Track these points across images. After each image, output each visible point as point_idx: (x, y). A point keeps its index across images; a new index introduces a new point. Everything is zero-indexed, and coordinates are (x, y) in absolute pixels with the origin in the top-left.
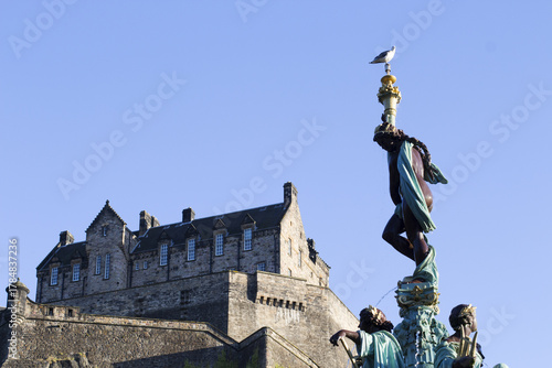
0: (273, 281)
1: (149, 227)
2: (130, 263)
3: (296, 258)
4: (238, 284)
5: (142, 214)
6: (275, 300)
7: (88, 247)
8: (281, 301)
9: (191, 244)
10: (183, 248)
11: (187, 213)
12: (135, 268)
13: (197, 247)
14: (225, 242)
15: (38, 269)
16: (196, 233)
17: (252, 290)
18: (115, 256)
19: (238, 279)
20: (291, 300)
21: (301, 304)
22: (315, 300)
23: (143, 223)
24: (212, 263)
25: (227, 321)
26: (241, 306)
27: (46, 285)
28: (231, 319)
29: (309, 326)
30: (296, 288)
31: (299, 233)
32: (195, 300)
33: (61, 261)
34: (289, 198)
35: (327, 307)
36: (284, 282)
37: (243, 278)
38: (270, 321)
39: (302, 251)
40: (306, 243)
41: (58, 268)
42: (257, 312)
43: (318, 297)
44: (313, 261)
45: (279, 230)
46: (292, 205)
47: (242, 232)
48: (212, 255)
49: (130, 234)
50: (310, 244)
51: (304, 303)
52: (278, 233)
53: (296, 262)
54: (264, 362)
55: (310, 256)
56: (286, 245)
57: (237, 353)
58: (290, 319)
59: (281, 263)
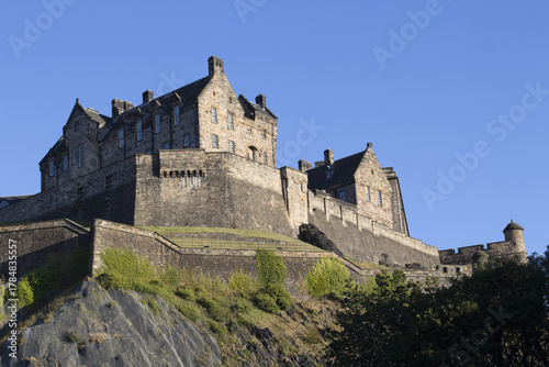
0: (174, 157)
1: (121, 111)
2: (100, 150)
3: (223, 123)
4: (144, 165)
5: (113, 102)
6: (177, 172)
7: (67, 142)
8: (183, 172)
9: (139, 125)
11: (146, 95)
12: (104, 152)
13: (143, 128)
14: (161, 121)
15: (40, 164)
16: (142, 116)
17: (156, 168)
18: (85, 146)
19: (144, 160)
20: (191, 170)
21: (201, 171)
22: (216, 165)
23: (115, 110)
24: (153, 141)
25: (134, 199)
26: (147, 183)
27: (46, 177)
28: (138, 196)
29: (208, 189)
30: (195, 159)
31: (227, 99)
32: (115, 183)
33: (55, 155)
34: (211, 70)
35: (227, 170)
36: (184, 154)
37: (149, 158)
38: (174, 192)
39: (233, 114)
40: (239, 105)
41: (54, 161)
42: (162, 185)
43: (218, 162)
44: (253, 118)
45: (197, 103)
46: (215, 76)
47: (172, 110)
48: (153, 133)
49: (98, 124)
50: (259, 99)
51: (204, 170)
52: (197, 107)
53: (225, 126)
54: (92, 248)
55: (245, 115)
56: (208, 115)
57: (87, 241)
58: (192, 186)
59: (201, 132)
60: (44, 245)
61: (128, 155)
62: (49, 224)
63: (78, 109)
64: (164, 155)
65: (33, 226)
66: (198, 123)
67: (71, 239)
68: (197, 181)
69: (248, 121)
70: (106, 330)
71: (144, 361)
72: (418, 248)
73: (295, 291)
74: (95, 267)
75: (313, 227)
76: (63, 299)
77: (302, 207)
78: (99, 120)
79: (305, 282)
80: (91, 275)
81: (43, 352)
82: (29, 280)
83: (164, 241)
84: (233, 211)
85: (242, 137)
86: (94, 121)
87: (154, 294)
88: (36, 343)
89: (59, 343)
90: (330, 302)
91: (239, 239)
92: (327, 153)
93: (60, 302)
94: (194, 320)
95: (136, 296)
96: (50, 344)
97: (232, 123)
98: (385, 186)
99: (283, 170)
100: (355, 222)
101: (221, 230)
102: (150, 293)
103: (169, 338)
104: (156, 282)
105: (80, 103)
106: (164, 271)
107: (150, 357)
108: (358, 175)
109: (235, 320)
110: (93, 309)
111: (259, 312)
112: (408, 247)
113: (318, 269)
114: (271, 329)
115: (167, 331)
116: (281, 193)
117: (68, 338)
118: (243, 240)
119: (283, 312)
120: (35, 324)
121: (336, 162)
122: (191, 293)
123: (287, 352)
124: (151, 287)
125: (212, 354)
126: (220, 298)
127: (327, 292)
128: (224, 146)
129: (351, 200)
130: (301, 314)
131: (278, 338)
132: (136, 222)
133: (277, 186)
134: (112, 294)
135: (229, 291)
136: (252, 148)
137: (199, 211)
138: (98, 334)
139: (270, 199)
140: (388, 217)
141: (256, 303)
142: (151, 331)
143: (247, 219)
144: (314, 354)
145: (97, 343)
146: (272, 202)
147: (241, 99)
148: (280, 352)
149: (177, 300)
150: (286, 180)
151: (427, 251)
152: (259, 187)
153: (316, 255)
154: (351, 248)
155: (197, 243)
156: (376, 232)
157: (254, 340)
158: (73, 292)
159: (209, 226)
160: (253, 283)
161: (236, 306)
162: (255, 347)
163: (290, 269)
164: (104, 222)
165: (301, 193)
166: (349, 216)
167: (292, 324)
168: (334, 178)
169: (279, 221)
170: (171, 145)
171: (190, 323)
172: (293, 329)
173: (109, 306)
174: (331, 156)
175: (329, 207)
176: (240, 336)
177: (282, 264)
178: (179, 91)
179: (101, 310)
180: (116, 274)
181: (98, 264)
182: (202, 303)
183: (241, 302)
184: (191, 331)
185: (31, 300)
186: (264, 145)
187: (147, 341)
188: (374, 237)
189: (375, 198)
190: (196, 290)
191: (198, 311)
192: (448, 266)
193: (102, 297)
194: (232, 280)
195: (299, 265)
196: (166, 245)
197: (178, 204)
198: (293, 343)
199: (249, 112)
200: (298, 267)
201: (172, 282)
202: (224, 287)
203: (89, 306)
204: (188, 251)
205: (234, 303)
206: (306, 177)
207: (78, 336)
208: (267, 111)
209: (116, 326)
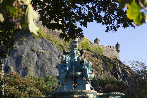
88: (23, 50)
89: (30, 52)
90: (88, 51)
96: (27, 52)
102: (51, 40)
106: (47, 35)
110: (37, 42)
113: (84, 41)
120: (19, 45)
142: (55, 52)
145: (43, 53)
173: (43, 42)
179: (40, 43)
180: (41, 33)
182: (60, 46)
190: (57, 42)
194: (63, 41)
195: (79, 39)
207: (35, 50)
209: (46, 49)
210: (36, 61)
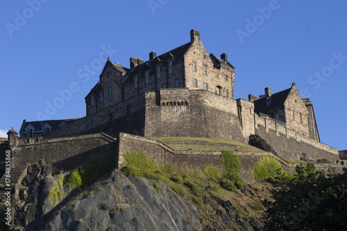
0: (169, 93)
1: (136, 65)
2: (123, 89)
4: (150, 98)
5: (131, 59)
6: (171, 103)
7: (102, 84)
8: (175, 102)
9: (147, 74)
10: (143, 77)
11: (151, 54)
12: (125, 91)
13: (150, 75)
14: (161, 71)
15: (88, 99)
16: (149, 67)
17: (158, 100)
18: (114, 87)
19: (150, 95)
20: (180, 101)
21: (186, 102)
22: (195, 98)
23: (132, 64)
24: (156, 83)
25: (144, 120)
26: (152, 110)
27: (90, 106)
28: (147, 118)
30: (182, 94)
31: (202, 56)
32: (132, 110)
33: (95, 93)
34: (192, 38)
35: (202, 100)
36: (175, 91)
37: (153, 94)
38: (170, 115)
39: (206, 66)
40: (210, 60)
41: (94, 97)
42: (162, 111)
43: (197, 95)
44: (219, 68)
45: (183, 59)
46: (195, 42)
47: (168, 63)
48: (156, 78)
49: (122, 73)
50: (223, 56)
51: (188, 101)
52: (183, 61)
53: (201, 73)
54: (118, 151)
55: (214, 66)
56: (190, 67)
57: (115, 147)
58: (180, 111)
59: (186, 77)
60: (88, 149)
61: (140, 92)
62: (91, 136)
63: (109, 64)
64: (163, 92)
65: (81, 137)
66: (184, 72)
67: (105, 145)
68: (184, 108)
69: (216, 70)
70: (127, 202)
71: (151, 222)
72: (325, 149)
73: (247, 177)
74: (120, 162)
75: (258, 136)
76: (100, 182)
77: (251, 124)
78: (122, 70)
79: (253, 171)
80: (117, 168)
81: (88, 216)
82: (79, 171)
83: (163, 146)
84: (206, 127)
85: (212, 80)
86: (119, 71)
87: (157, 179)
88: (83, 210)
89: (97, 210)
90: (268, 184)
91: (210, 145)
92: (266, 90)
93: (98, 184)
94: (182, 195)
95: (145, 181)
96: (92, 211)
97: (206, 71)
98: (304, 110)
99: (238, 101)
100: (285, 133)
101: (199, 139)
102: (154, 178)
103: (166, 207)
104: (158, 172)
105: (110, 60)
106: (163, 165)
107: (154, 219)
108: (286, 104)
109: (208, 195)
110: (119, 189)
111: (223, 190)
112: (319, 149)
113: (261, 163)
114: (231, 201)
115: (165, 202)
116: (237, 115)
117: (103, 207)
118: (213, 145)
119: (239, 190)
120: (82, 199)
121: (272, 95)
122: (180, 178)
123: (241, 216)
124: (155, 175)
125: (194, 217)
126: (199, 182)
127: (267, 177)
128: (201, 86)
129: (282, 119)
130: (250, 192)
131: (235, 207)
132: (145, 134)
133: (235, 110)
134: (130, 179)
135: (205, 177)
136: (219, 87)
137: (185, 127)
138: (122, 205)
139: (230, 119)
140: (306, 130)
141: (222, 185)
142: (155, 203)
143: (215, 132)
144: (258, 217)
145: (121, 210)
146: (232, 121)
147: (212, 56)
148: (237, 216)
149: (172, 183)
150: (241, 107)
151: (331, 151)
152: (224, 112)
153: (260, 154)
154: (282, 150)
155: (184, 147)
156: (298, 140)
157: (221, 208)
158: (106, 178)
159: (191, 136)
160: (220, 172)
161: (209, 187)
162: (221, 212)
163: (243, 163)
164: (125, 135)
165: (250, 115)
166: (281, 129)
167: (245, 198)
168: (271, 106)
169: (236, 133)
170: (168, 86)
171: (180, 198)
172: (244, 200)
173: (128, 187)
174: (270, 91)
175: (269, 124)
176: (212, 205)
177: (238, 159)
178: (171, 52)
179: (123, 189)
180: (133, 167)
181: (121, 161)
182: (187, 185)
183: (212, 185)
184: (181, 202)
185: (80, 183)
186: (227, 85)
187: (153, 209)
188: (297, 143)
189: (297, 118)
190: (184, 177)
191: (185, 190)
192: (344, 161)
193: (124, 181)
194: (206, 170)
195: (249, 160)
196: (164, 149)
197: (172, 122)
198: (245, 210)
199: (217, 65)
200: (249, 162)
201: (169, 171)
202: (201, 175)
203: (116, 187)
204: (178, 152)
205: (208, 185)
206: (253, 105)
207: (109, 205)
208: (228, 63)
209: (133, 200)
210: (106, 227)
